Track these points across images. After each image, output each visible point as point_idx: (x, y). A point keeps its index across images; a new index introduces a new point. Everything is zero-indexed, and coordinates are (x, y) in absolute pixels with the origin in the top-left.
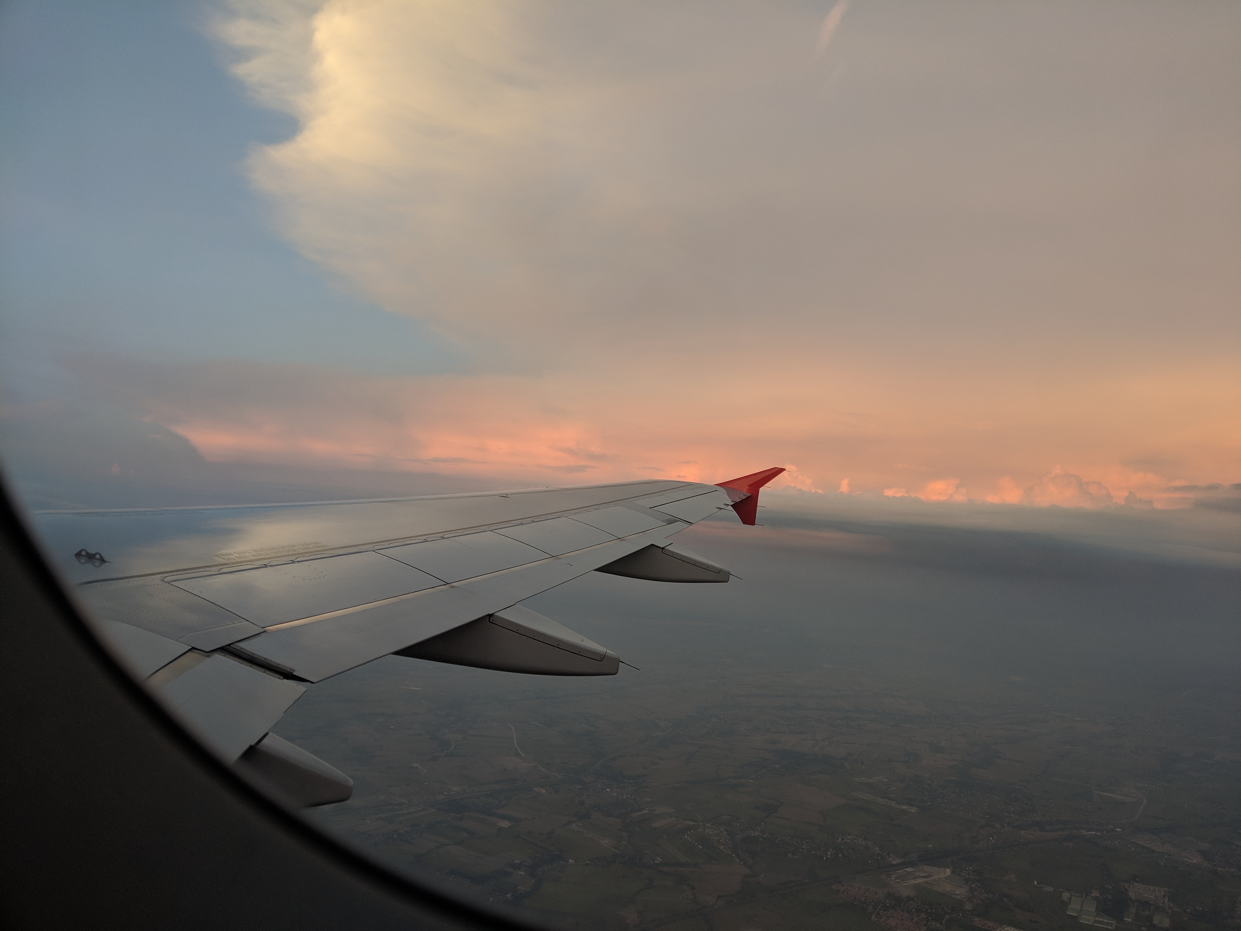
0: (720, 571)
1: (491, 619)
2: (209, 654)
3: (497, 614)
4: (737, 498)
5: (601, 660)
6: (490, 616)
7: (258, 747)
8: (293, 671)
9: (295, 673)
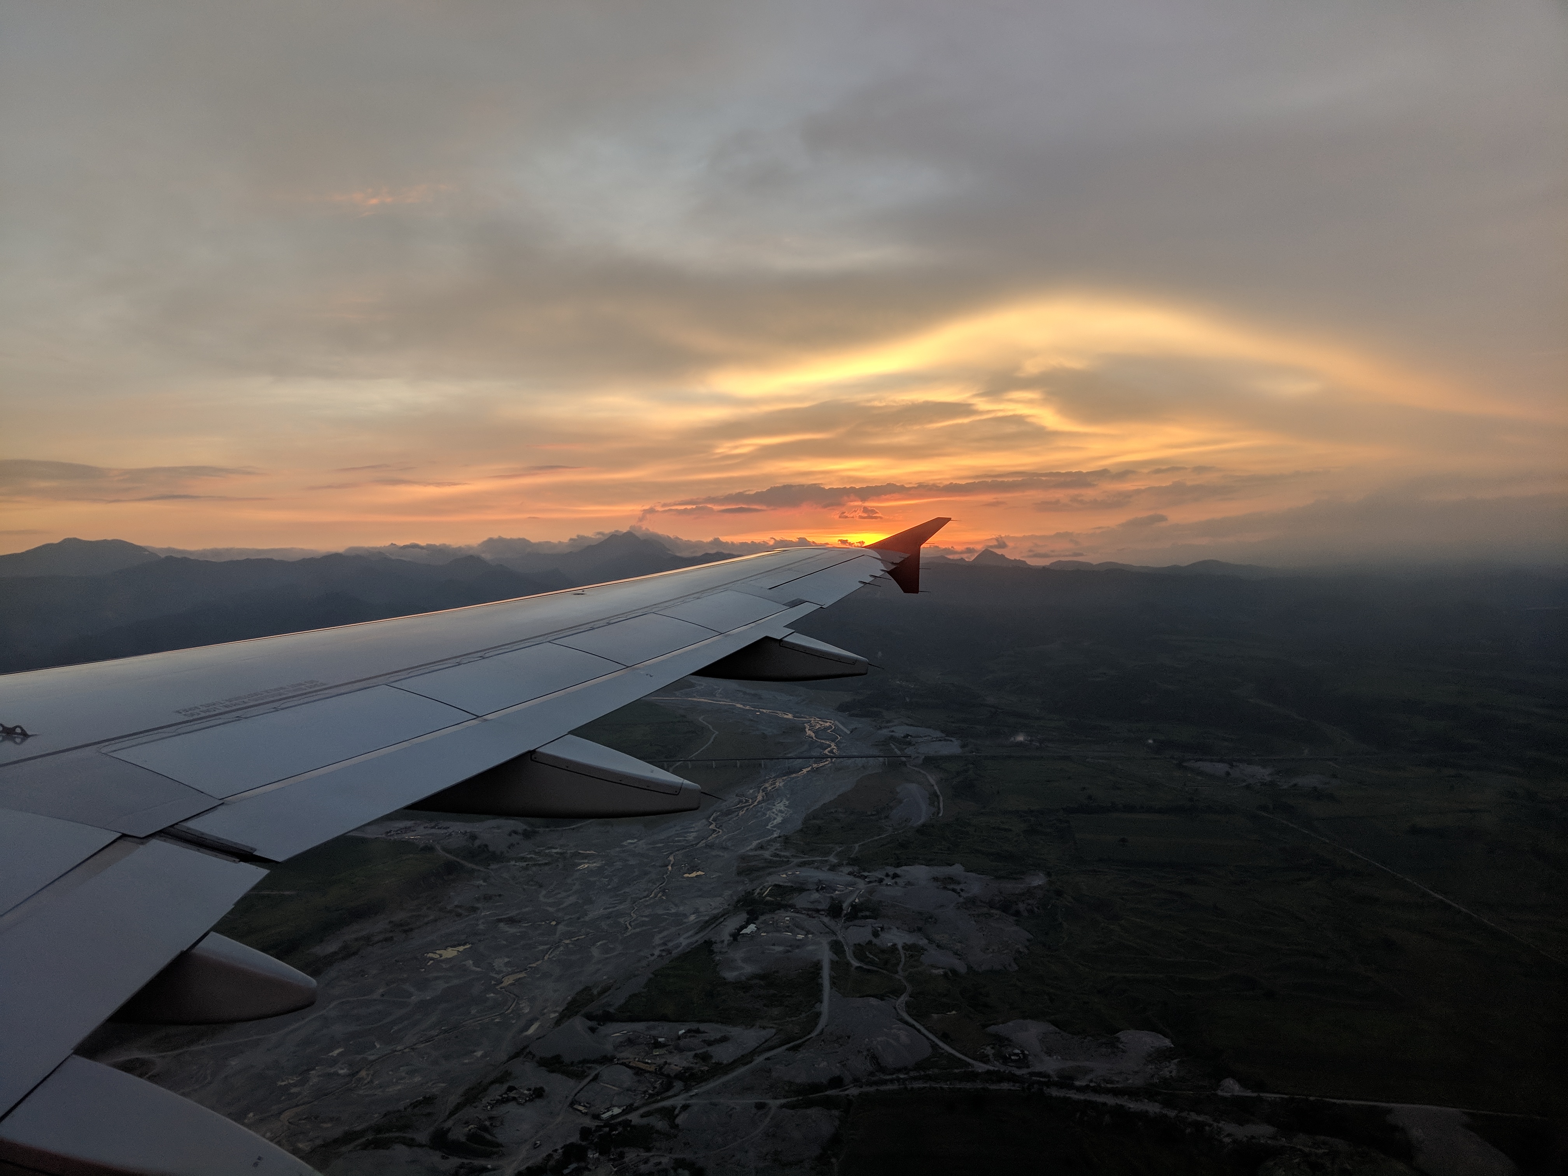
0: (854, 661)
1: (533, 757)
2: (142, 841)
3: (540, 750)
4: (894, 561)
5: (677, 793)
6: (532, 753)
7: (194, 951)
8: (255, 850)
9: (256, 853)
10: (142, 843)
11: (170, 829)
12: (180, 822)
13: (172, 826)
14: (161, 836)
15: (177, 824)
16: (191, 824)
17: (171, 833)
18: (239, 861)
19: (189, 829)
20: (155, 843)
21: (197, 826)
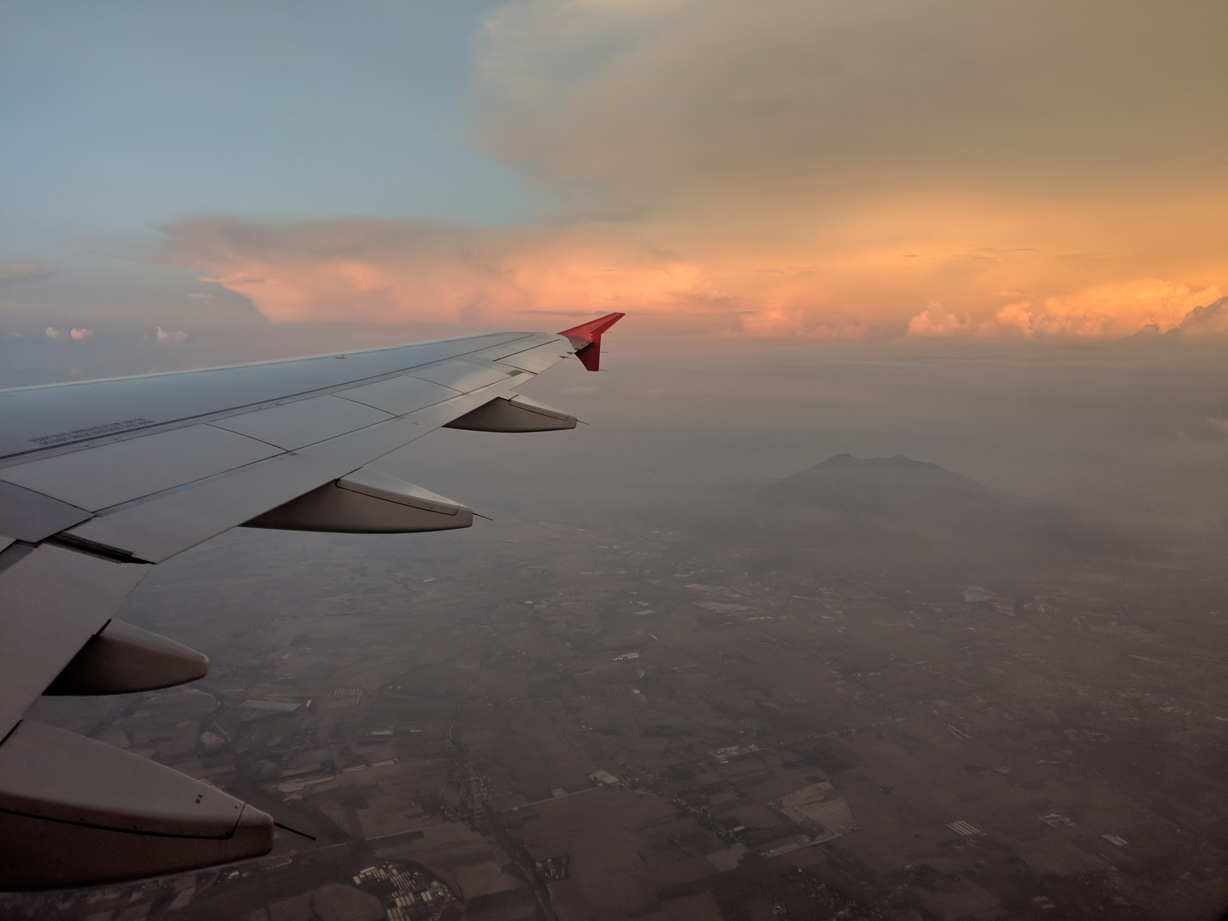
0: (567, 418)
1: (338, 483)
2: (34, 545)
3: (344, 478)
4: (580, 346)
5: (454, 514)
6: (337, 481)
7: (102, 635)
8: (131, 553)
9: (133, 556)
10: (36, 547)
11: (55, 536)
12: (64, 530)
13: (58, 534)
14: (50, 541)
15: (61, 532)
16: (73, 532)
17: (60, 539)
18: (122, 562)
19: (72, 536)
20: (45, 546)
21: (78, 533)
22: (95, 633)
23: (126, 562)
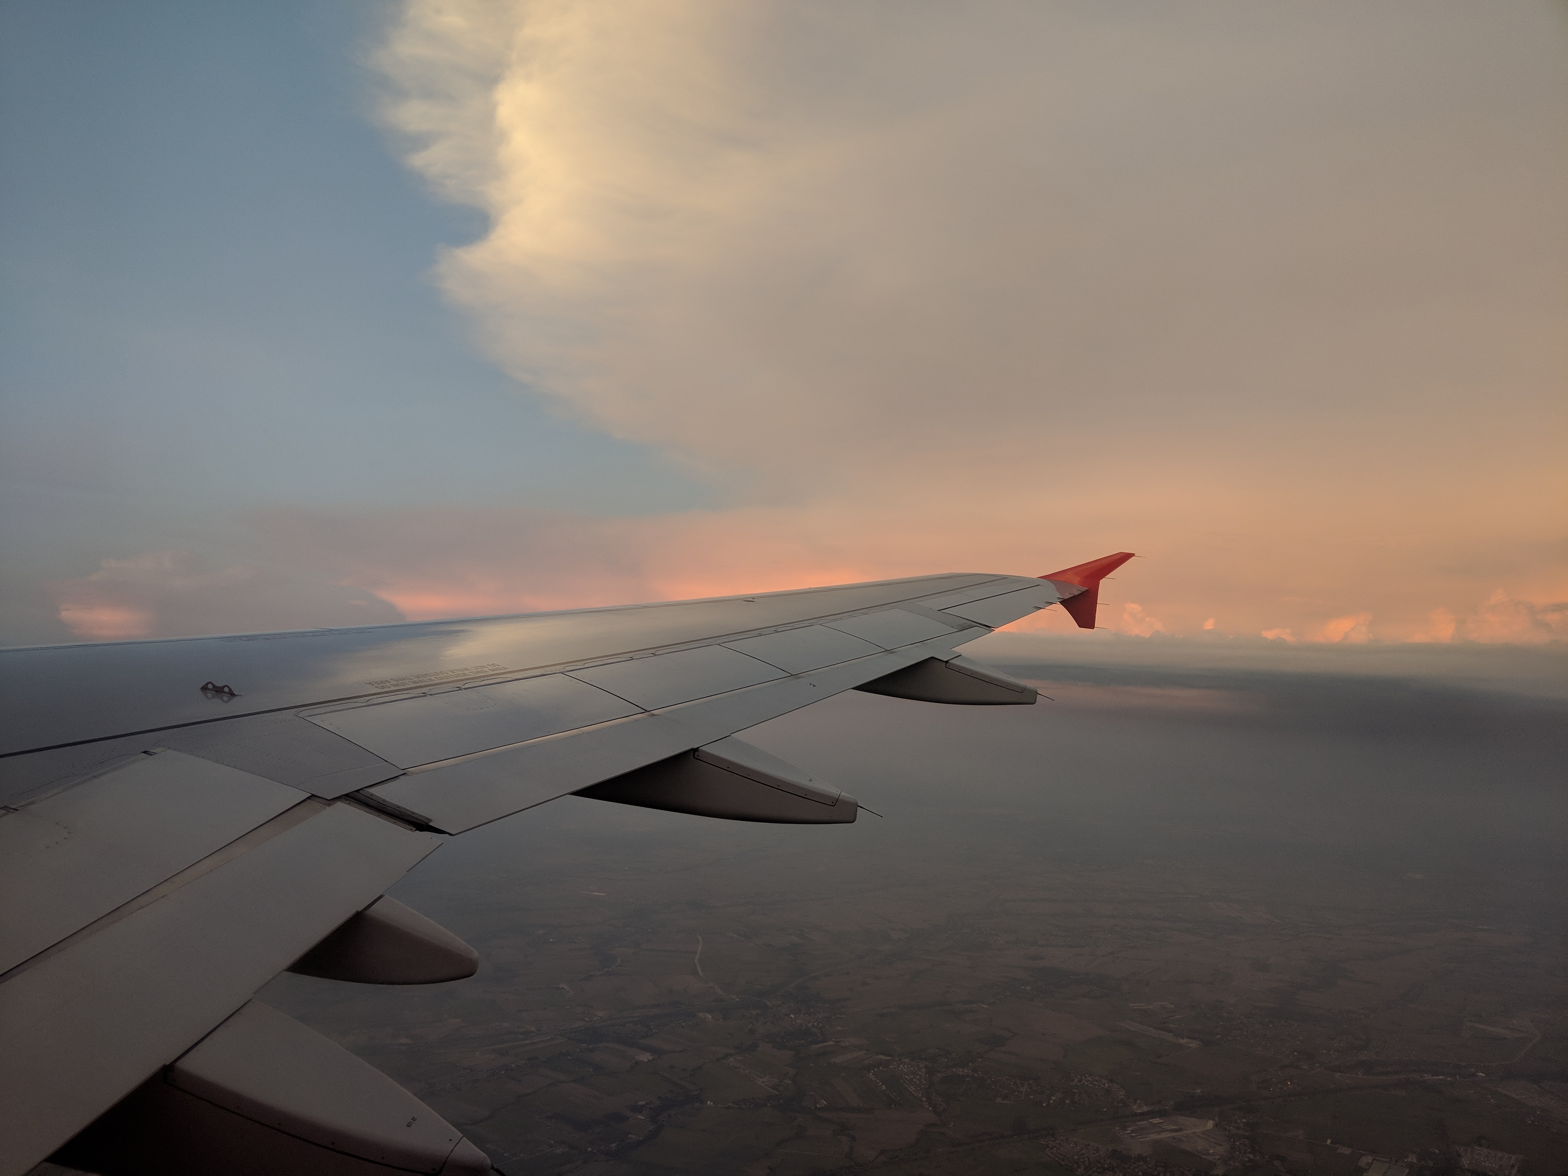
0: (1028, 692)
1: (696, 754)
2: (330, 802)
3: (703, 748)
4: (1069, 593)
5: (833, 804)
6: (695, 750)
7: (368, 912)
8: (431, 820)
9: (431, 824)
10: (329, 805)
11: (356, 793)
12: (365, 788)
13: (357, 791)
14: (346, 800)
15: (361, 789)
16: (373, 791)
17: (357, 798)
18: (416, 830)
19: (372, 795)
20: (340, 805)
21: (378, 792)
22: (360, 910)
23: (421, 830)
